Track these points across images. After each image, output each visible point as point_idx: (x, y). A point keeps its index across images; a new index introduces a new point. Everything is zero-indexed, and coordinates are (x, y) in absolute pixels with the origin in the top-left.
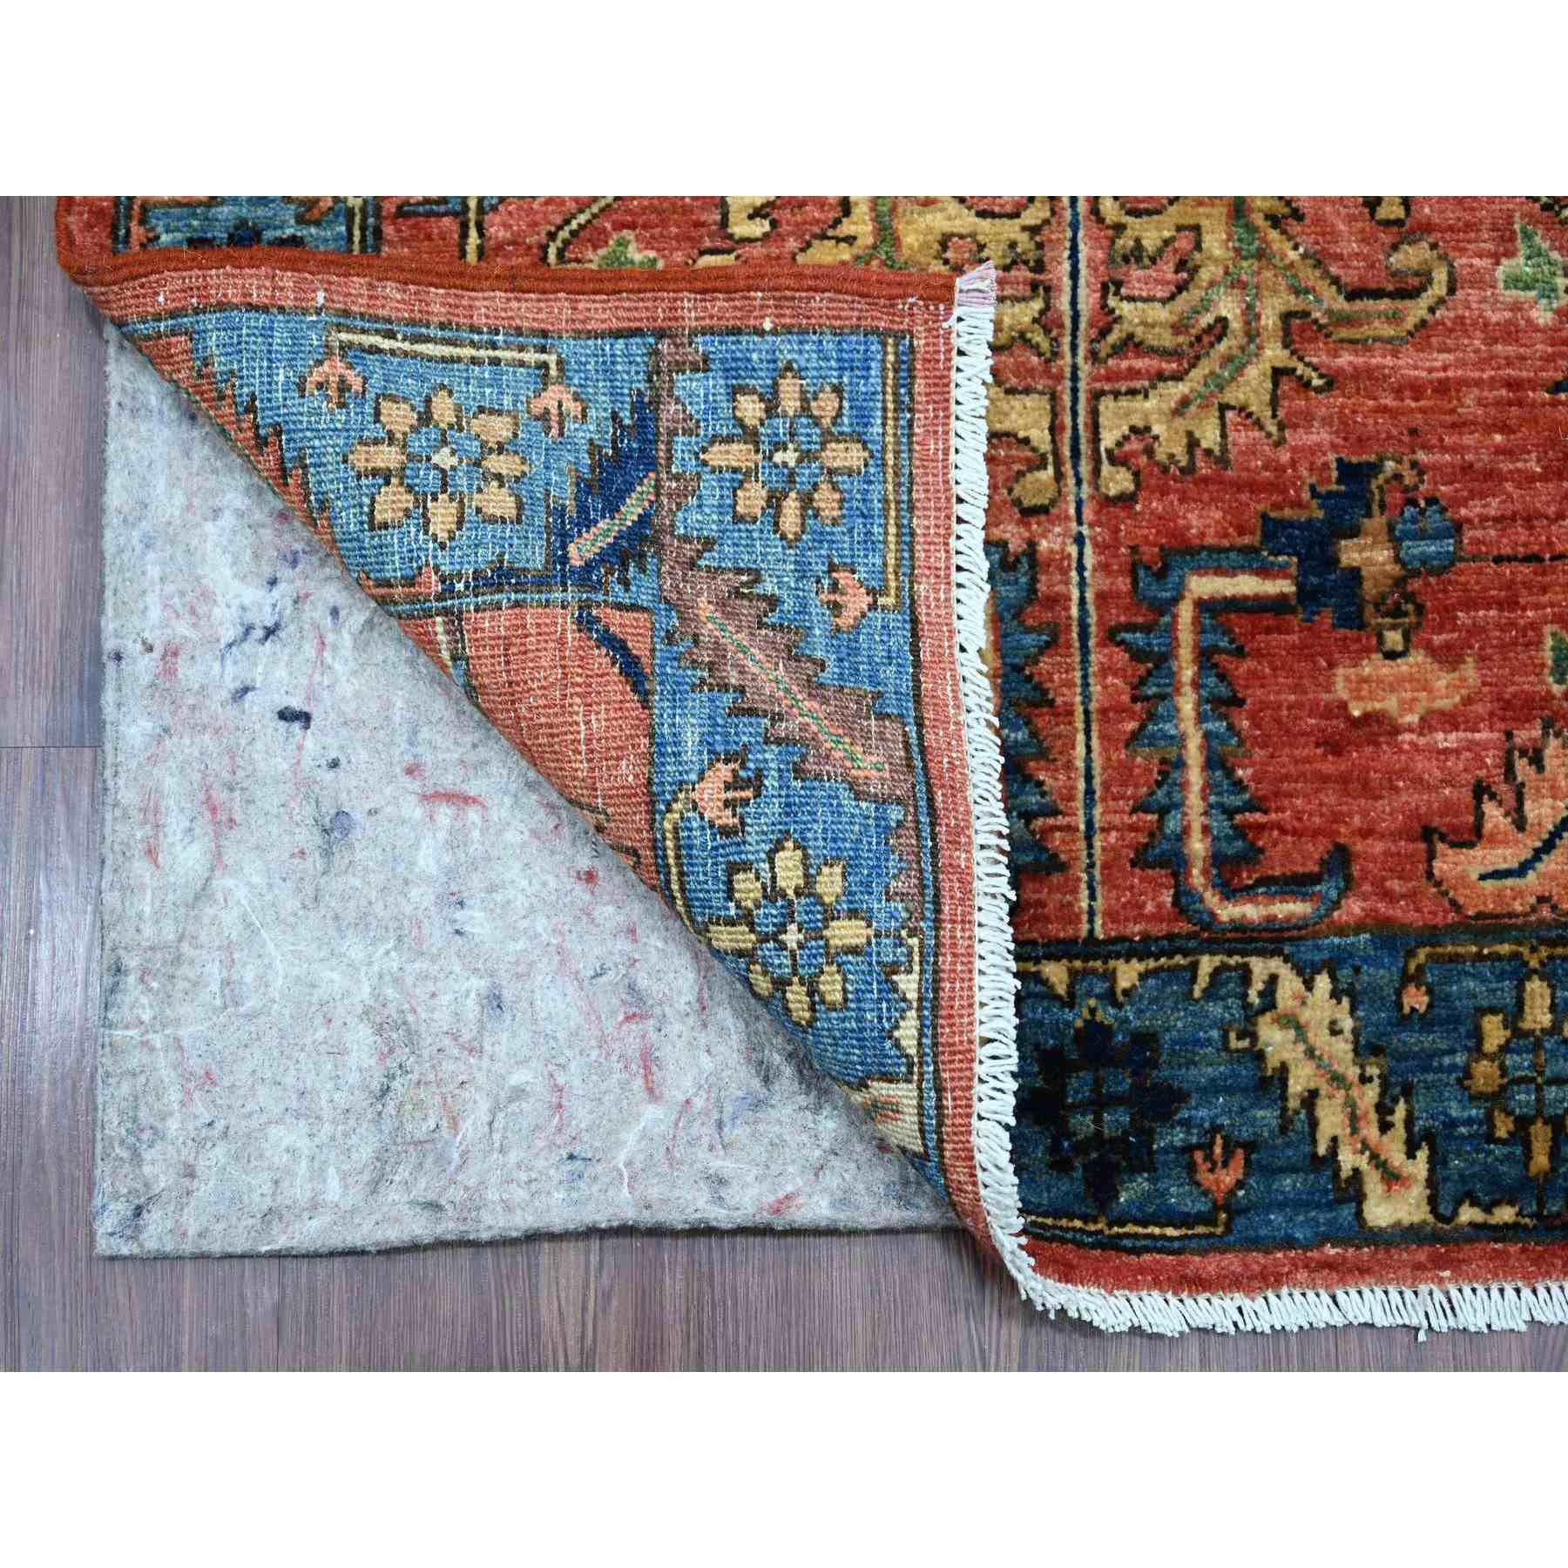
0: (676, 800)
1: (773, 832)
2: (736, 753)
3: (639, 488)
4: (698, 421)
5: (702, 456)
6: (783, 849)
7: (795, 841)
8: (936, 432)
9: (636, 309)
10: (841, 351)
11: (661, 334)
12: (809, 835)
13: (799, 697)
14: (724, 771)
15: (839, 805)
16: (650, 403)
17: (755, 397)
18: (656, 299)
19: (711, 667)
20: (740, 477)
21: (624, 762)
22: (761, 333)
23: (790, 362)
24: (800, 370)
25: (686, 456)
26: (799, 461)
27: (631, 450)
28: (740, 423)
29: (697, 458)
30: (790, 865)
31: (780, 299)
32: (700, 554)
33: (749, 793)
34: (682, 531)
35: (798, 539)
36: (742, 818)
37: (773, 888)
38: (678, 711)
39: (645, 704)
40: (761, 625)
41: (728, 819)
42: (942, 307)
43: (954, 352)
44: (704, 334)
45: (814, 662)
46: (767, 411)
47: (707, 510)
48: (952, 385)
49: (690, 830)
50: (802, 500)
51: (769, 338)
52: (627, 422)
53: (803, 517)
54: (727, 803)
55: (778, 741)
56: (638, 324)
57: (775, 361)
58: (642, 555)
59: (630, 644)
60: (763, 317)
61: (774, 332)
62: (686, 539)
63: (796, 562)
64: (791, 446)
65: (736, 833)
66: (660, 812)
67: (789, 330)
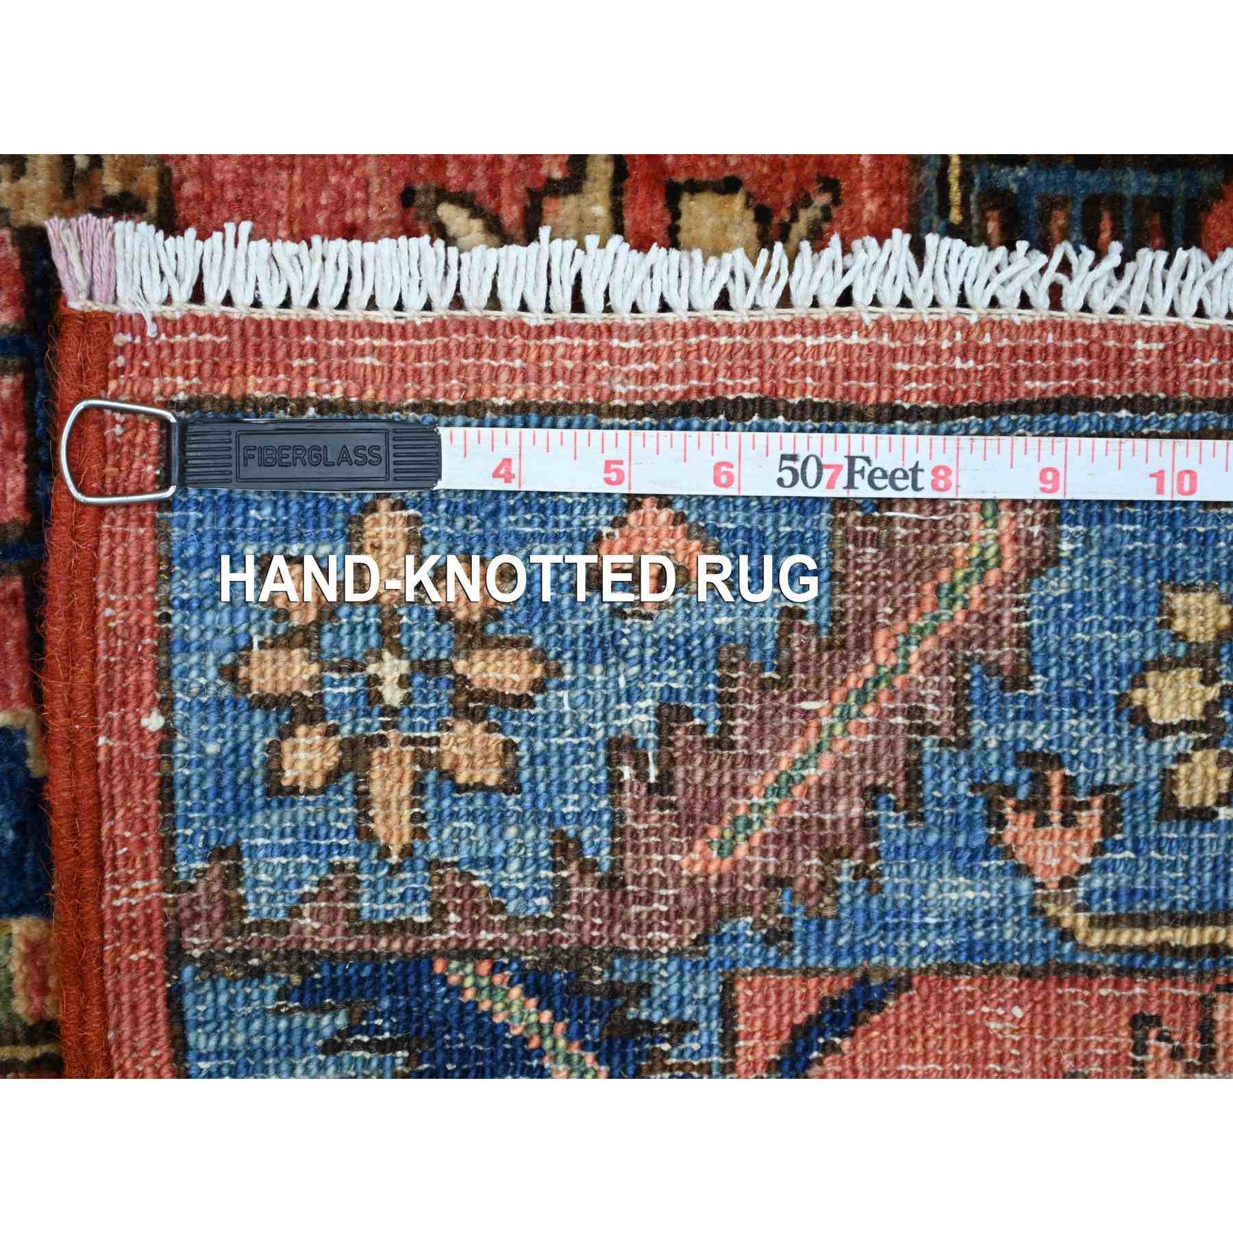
0: (1058, 921)
1: (1118, 730)
2: (988, 804)
3: (469, 995)
4: (332, 868)
5: (394, 859)
6: (1144, 709)
7: (1133, 685)
8: (342, 352)
9: (134, 1007)
10: (199, 559)
11: (175, 954)
12: (1124, 658)
13: (869, 671)
14: (1017, 827)
15: (1070, 597)
16: (302, 971)
17: (287, 745)
18: (117, 968)
19: (832, 854)
20: (431, 777)
21: (993, 1025)
22: (168, 731)
23: (221, 672)
24: (234, 649)
25: (396, 891)
26: (399, 651)
27: (392, 1011)
28: (333, 776)
29: (399, 868)
30: (1170, 694)
31: (109, 695)
32: (587, 868)
33: (1055, 778)
34: (543, 901)
35: (540, 656)
36: (1093, 792)
37: (1203, 727)
38: (916, 919)
39: (900, 984)
40: (723, 742)
41: (1090, 819)
42: (121, 339)
43: (199, 310)
44: (174, 860)
45: (787, 629)
46: (310, 720)
47: (498, 849)
48: (257, 314)
49: (1104, 891)
50: (469, 644)
51: (179, 715)
52: (341, 1021)
53: (501, 644)
54: (1068, 821)
55: (962, 719)
56: (160, 1002)
57: (221, 704)
58: (613, 990)
59: (799, 1019)
60: (141, 731)
61: (166, 705)
62: (560, 893)
63: (589, 661)
64: (372, 669)
65: (1117, 801)
66: (1074, 953)
67: (163, 675)
